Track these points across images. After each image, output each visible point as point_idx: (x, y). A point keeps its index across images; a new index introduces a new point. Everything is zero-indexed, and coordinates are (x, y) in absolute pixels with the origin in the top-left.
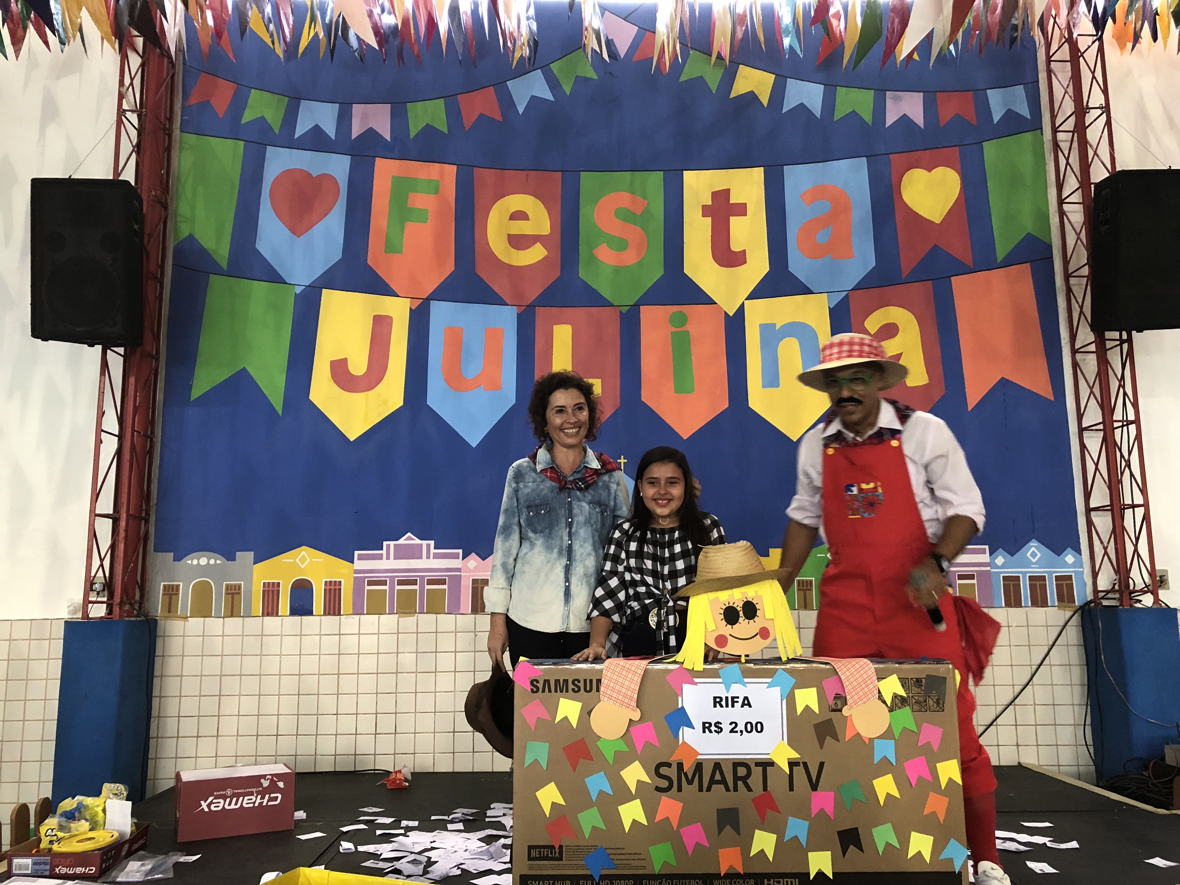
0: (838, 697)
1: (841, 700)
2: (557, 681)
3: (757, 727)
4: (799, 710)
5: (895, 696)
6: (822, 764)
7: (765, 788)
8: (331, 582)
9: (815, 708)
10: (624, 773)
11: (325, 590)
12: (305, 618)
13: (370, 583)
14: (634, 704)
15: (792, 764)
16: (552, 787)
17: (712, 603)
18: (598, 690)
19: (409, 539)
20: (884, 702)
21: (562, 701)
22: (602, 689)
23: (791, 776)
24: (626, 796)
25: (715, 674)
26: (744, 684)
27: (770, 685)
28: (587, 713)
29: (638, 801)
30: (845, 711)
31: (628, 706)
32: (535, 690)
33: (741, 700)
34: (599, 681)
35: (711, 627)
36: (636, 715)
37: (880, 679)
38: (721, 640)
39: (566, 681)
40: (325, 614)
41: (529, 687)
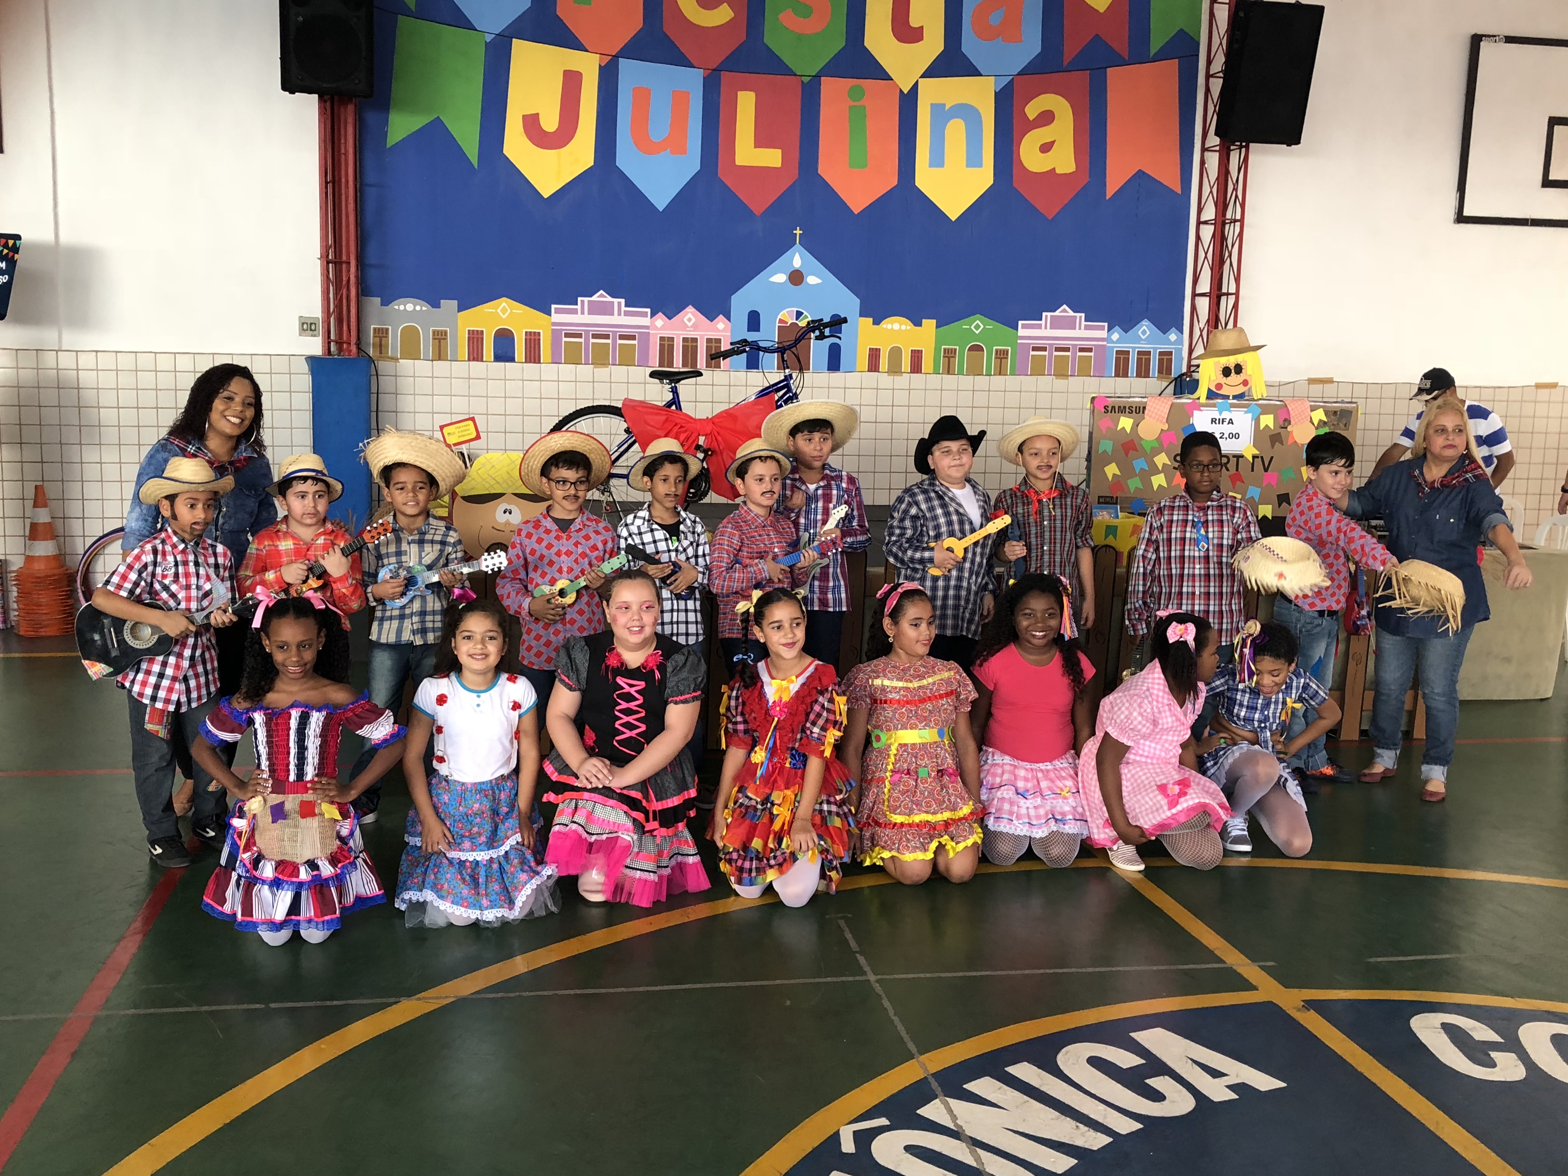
0: (1285, 420)
1: (1287, 421)
2: (1119, 407)
3: (1236, 436)
4: (1262, 427)
5: (1320, 421)
6: (1272, 458)
7: (1237, 470)
8: (530, 332)
9: (1272, 426)
10: (1155, 459)
11: (526, 339)
12: (509, 365)
13: (567, 335)
14: (1165, 420)
15: (1254, 457)
16: (1114, 465)
17: (1216, 364)
18: (1143, 412)
19: (601, 296)
20: (1313, 424)
21: (1122, 418)
22: (1146, 412)
23: (1253, 464)
24: (1157, 472)
25: (1214, 406)
26: (1230, 411)
27: (1246, 412)
28: (1136, 425)
29: (1162, 475)
30: (1289, 428)
31: (1161, 422)
32: (1106, 411)
33: (1227, 421)
34: (1144, 408)
35: (1213, 378)
36: (1166, 427)
37: (1312, 411)
38: (1219, 386)
39: (1125, 407)
40: (526, 362)
41: (1103, 410)
